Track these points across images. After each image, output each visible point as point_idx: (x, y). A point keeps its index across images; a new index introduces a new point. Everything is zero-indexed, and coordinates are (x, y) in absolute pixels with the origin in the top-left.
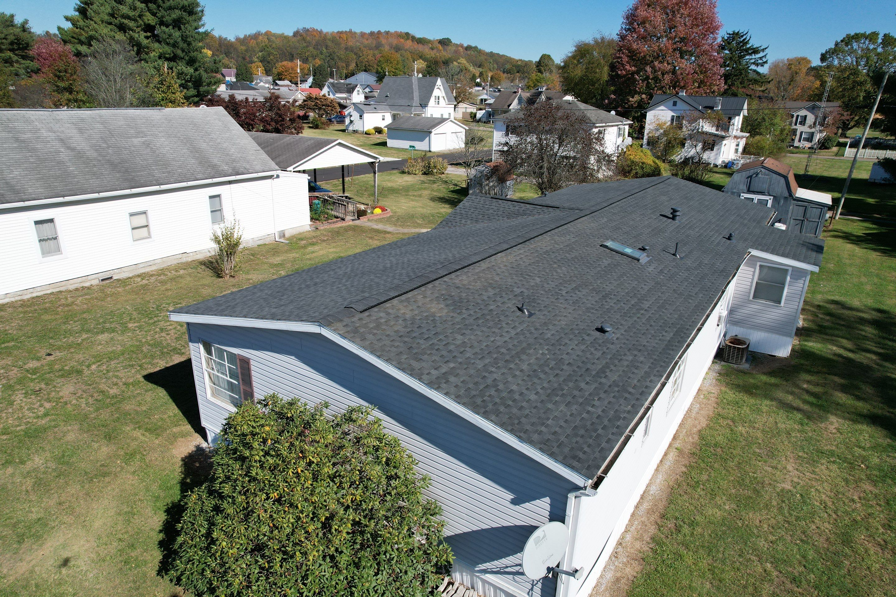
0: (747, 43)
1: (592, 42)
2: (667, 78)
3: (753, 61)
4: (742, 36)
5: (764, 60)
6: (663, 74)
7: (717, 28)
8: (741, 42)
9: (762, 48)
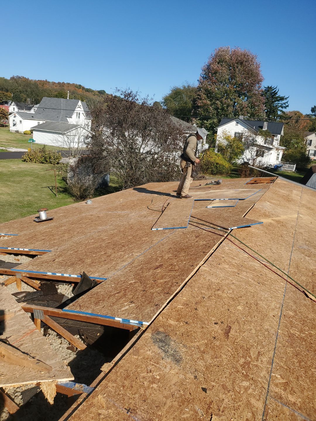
0: (276, 93)
1: (182, 88)
2: (231, 109)
3: (280, 105)
4: (273, 90)
5: (287, 105)
6: (227, 107)
7: (261, 80)
8: (273, 93)
9: (285, 97)
